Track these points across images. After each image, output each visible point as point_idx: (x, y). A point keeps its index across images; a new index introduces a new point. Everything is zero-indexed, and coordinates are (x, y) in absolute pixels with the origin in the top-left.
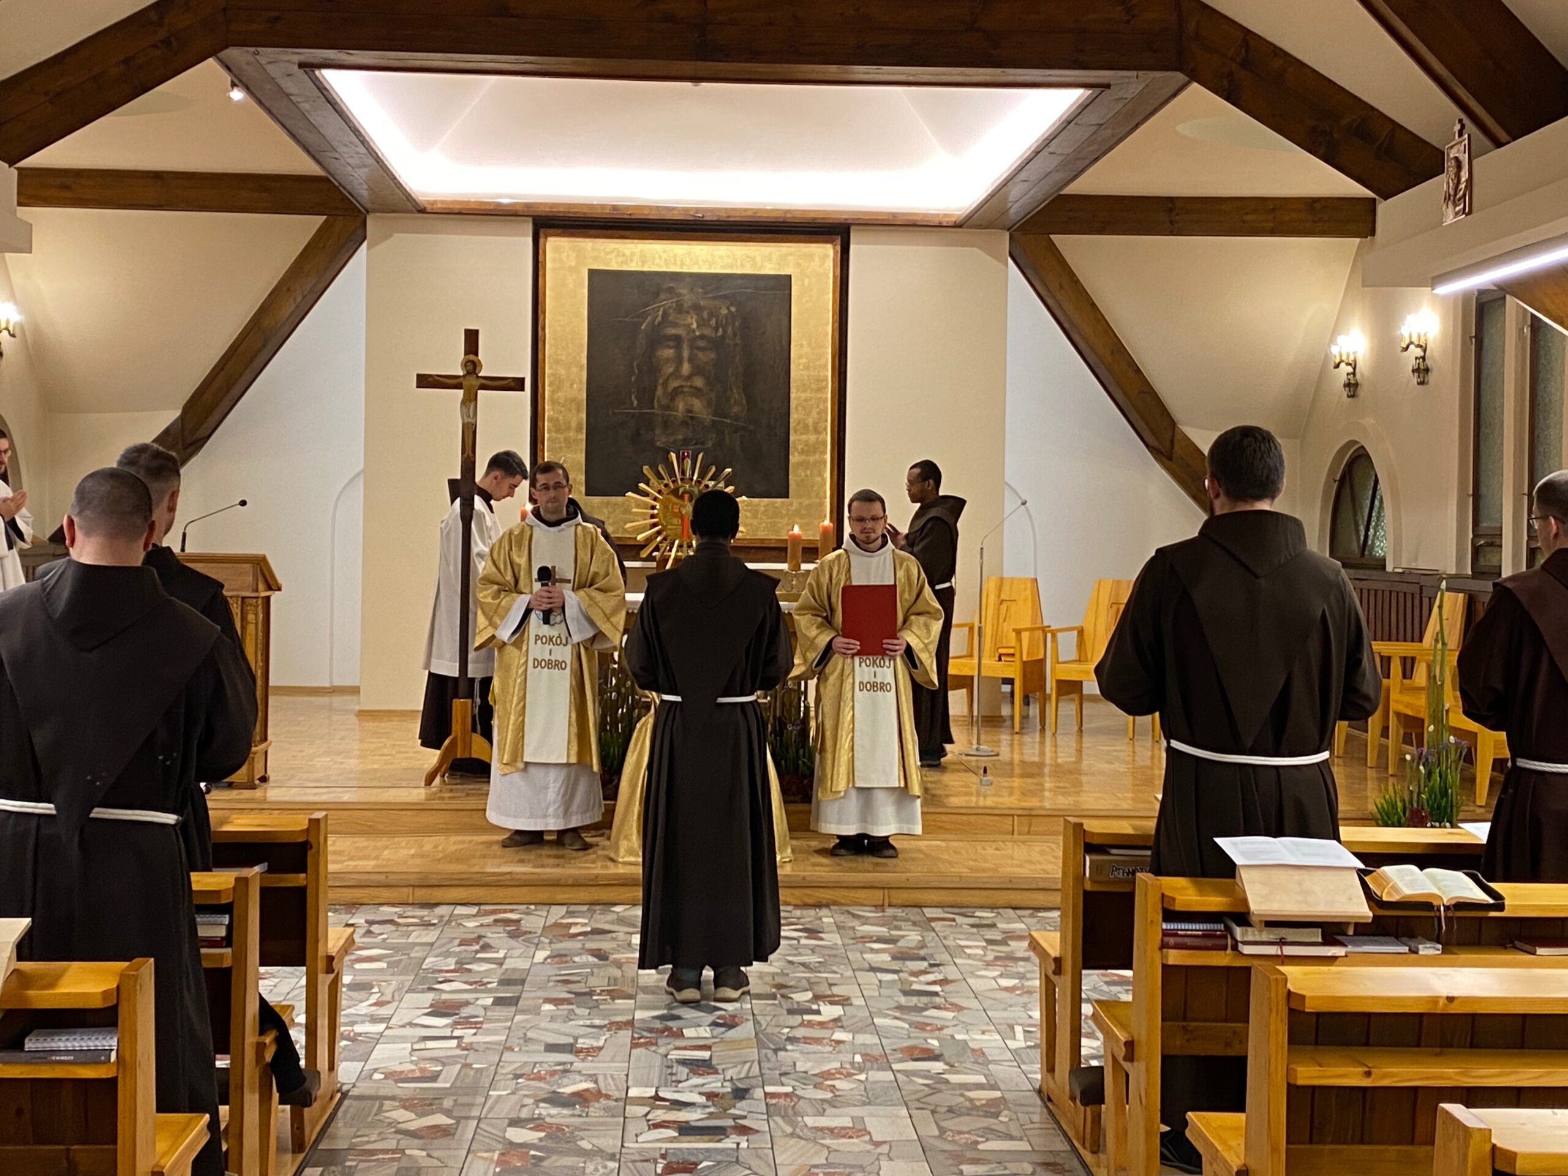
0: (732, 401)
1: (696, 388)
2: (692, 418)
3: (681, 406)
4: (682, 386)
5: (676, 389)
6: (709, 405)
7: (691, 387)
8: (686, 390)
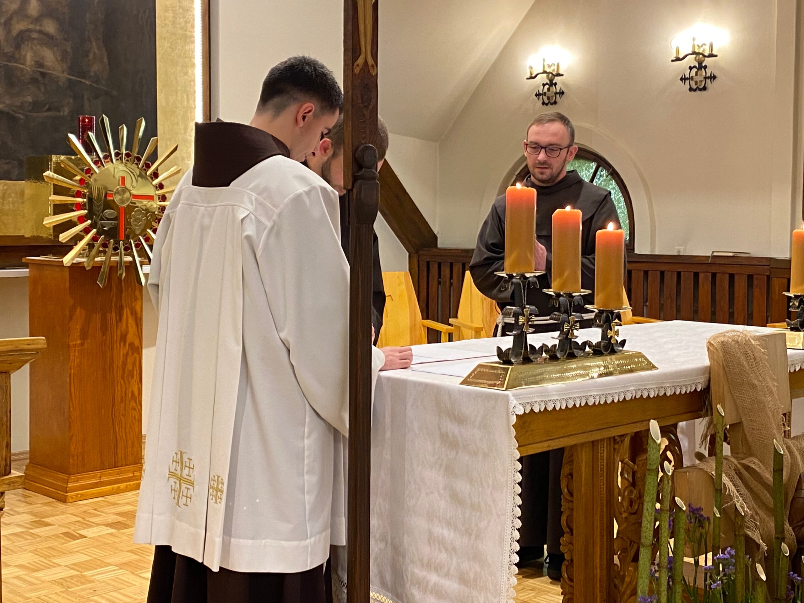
0: (91, 56)
1: (47, 35)
2: (43, 74)
3: (29, 57)
4: (29, 30)
5: (21, 32)
6: (63, 60)
7: (40, 32)
8: (35, 35)
